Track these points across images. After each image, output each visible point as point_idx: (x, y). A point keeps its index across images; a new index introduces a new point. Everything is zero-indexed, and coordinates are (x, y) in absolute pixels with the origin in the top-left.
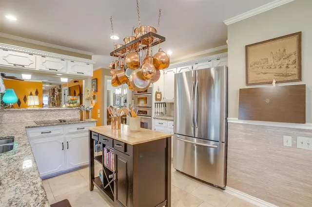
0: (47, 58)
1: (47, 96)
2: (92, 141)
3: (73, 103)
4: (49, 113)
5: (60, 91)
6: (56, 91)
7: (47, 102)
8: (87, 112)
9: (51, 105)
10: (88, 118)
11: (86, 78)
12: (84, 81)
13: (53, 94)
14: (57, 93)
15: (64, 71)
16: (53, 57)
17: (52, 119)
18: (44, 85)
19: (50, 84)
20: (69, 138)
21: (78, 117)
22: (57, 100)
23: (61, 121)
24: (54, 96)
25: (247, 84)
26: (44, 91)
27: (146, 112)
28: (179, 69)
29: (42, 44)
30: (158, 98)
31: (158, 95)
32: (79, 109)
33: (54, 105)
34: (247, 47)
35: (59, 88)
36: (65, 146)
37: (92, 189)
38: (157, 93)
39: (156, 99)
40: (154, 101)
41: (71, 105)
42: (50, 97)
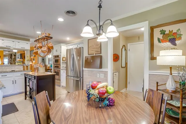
0: (5, 41)
1: (7, 59)
2: (26, 78)
3: (20, 62)
4: (6, 67)
5: (15, 56)
6: (13, 56)
7: (7, 62)
8: (27, 66)
9: (9, 64)
10: (27, 69)
11: (27, 50)
12: (26, 52)
13: (11, 57)
14: (13, 57)
15: (14, 47)
16: (8, 40)
17: (8, 70)
18: (4, 52)
19: (9, 51)
20: (16, 79)
21: (22, 69)
22: (13, 61)
23: (12, 71)
24: (11, 59)
25: (88, 54)
26: (5, 56)
27: (58, 67)
28: (73, 46)
29: (3, 33)
30: (64, 60)
31: (64, 58)
32: (22, 65)
33: (11, 64)
34: (88, 40)
35: (15, 54)
36: (14, 82)
37: (26, 99)
38: (63, 57)
39: (63, 60)
40: (62, 61)
41: (19, 63)
42: (9, 60)
